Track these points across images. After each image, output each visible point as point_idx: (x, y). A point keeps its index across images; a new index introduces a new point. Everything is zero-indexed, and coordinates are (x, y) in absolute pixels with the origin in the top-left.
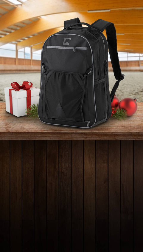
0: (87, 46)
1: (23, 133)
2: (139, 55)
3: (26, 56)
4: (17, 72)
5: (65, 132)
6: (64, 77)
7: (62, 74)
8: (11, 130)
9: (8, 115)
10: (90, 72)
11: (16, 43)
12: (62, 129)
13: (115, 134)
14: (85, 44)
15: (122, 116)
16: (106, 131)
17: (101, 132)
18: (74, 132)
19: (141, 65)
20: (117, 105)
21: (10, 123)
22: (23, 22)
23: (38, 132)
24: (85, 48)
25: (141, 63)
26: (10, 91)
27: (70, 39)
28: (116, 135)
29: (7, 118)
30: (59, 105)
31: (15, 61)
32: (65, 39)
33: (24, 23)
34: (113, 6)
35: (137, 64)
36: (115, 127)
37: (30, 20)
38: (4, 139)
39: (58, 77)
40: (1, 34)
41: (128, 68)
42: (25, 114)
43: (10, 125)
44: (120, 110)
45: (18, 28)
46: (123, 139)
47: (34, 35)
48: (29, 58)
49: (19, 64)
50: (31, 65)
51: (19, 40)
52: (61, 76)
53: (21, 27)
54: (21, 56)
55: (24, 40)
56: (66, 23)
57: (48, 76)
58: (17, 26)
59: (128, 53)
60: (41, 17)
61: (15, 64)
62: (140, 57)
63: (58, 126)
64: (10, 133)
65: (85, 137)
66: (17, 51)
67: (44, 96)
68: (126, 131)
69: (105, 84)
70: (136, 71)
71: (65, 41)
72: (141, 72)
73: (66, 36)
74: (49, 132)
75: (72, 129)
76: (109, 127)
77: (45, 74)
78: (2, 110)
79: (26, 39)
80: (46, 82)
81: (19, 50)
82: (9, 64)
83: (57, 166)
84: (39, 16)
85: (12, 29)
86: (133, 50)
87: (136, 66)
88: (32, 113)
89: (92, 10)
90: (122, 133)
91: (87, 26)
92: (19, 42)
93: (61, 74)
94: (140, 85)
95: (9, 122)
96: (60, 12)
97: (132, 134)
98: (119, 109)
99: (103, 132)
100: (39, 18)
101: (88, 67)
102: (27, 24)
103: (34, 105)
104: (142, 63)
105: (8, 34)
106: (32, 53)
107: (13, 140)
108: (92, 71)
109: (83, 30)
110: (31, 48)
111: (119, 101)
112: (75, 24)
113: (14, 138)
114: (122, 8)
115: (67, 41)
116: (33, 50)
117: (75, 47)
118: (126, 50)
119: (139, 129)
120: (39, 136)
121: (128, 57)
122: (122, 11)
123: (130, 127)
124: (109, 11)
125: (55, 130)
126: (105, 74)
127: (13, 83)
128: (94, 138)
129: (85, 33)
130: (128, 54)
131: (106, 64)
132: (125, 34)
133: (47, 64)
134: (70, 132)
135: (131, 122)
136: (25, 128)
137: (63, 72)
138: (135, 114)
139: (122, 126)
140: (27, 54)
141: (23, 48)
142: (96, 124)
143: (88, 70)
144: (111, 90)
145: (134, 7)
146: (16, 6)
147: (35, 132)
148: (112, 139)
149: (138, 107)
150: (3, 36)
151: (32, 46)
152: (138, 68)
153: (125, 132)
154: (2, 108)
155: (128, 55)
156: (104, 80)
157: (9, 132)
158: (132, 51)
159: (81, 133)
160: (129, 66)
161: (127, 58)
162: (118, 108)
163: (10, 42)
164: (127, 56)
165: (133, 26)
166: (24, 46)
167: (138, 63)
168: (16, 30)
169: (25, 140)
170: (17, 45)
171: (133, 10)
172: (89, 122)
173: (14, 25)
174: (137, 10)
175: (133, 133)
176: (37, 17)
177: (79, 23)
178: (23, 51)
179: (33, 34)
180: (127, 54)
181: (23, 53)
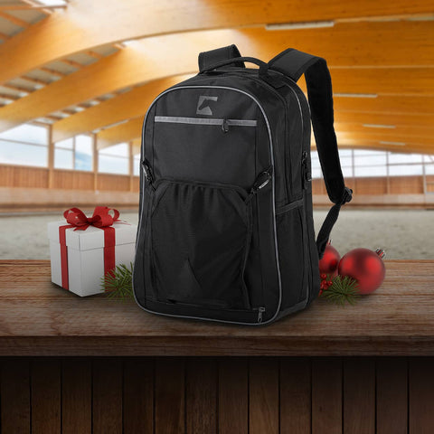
0: (258, 117)
1: (95, 337)
2: (423, 159)
3: (77, 161)
4: (50, 210)
5: (202, 335)
6: (200, 194)
7: (193, 187)
8: (64, 330)
9: (58, 292)
10: (266, 183)
11: (50, 121)
12: (196, 328)
13: (328, 341)
14: (251, 111)
15: (346, 295)
16: (306, 334)
17: (293, 334)
18: (225, 334)
19: (428, 190)
20: (335, 266)
21: (61, 313)
22: (69, 60)
23: (133, 334)
24: (253, 123)
25: (428, 184)
26: (62, 230)
27: (215, 99)
28: (332, 342)
29: (52, 298)
30: (186, 266)
31: (46, 176)
32: (202, 99)
33: (71, 62)
34: (344, 12)
35: (416, 185)
36: (328, 323)
37: (90, 52)
38: (46, 354)
39: (182, 194)
40: (4, 96)
41: (388, 199)
42: (99, 289)
43: (62, 316)
44: (343, 278)
45: (56, 78)
46: (350, 354)
47: (102, 100)
48: (89, 168)
49: (59, 185)
50: (93, 188)
51: (58, 114)
52: (191, 193)
53: (64, 74)
54: (63, 162)
55: (73, 112)
56: (203, 58)
57: (158, 193)
58: (53, 71)
59: (389, 153)
60: (126, 43)
61: (47, 186)
62: (423, 164)
63: (185, 320)
64: (63, 337)
65: (252, 347)
66: (51, 147)
67: (149, 245)
68: (357, 331)
69: (304, 213)
70: (413, 206)
71: (200, 103)
72: (428, 210)
73: (204, 92)
74: (161, 334)
75: (218, 328)
76: (313, 324)
77: (151, 187)
78: (41, 278)
79: (80, 109)
80: (154, 208)
81: (57, 145)
82: (27, 186)
83: (181, 423)
84: (120, 42)
85: (36, 80)
86: (402, 144)
87: (412, 192)
88: (117, 288)
89: (280, 24)
90: (347, 337)
91: (258, 67)
92: (59, 119)
93: (190, 188)
94: (424, 250)
95: (61, 309)
96: (181, 28)
97: (371, 341)
98: (339, 278)
99: (299, 335)
100: (118, 46)
101: (260, 169)
102: (83, 67)
103: (124, 267)
104: (432, 184)
105: (24, 94)
106: (96, 153)
107: (69, 354)
108: (271, 180)
109: (249, 76)
110: (95, 137)
111: (339, 256)
112: (228, 61)
113: (71, 351)
114: (369, 16)
115: (206, 103)
116: (100, 143)
117: (226, 118)
118: (382, 142)
119: (391, 328)
120: (137, 344)
121: (388, 165)
122: (371, 26)
123: (368, 321)
124: (331, 25)
125: (178, 331)
126: (303, 188)
127: (70, 212)
128: (276, 351)
129: (253, 84)
130: (387, 155)
131: (305, 162)
132: (379, 97)
133: (155, 163)
134: (214, 334)
135: (371, 311)
136: (99, 324)
137: (197, 182)
138: (379, 290)
139: (348, 321)
140: (83, 157)
141: (68, 138)
142: (281, 316)
143: (260, 178)
144: (317, 228)
145: (405, 13)
146: (47, 11)
147: (126, 334)
148: (321, 353)
149: (387, 271)
150: (9, 102)
151: (97, 131)
152: (418, 198)
153: (354, 334)
154: (43, 274)
155: (387, 159)
156: (301, 202)
157: (60, 334)
158: (400, 146)
159: (243, 339)
160: (391, 192)
161: (385, 168)
162: (336, 275)
163: (31, 118)
164: (385, 162)
165: (403, 70)
166: (74, 132)
167: (418, 183)
168: (47, 83)
169: (101, 354)
170: (50, 128)
171: (403, 22)
172: (262, 310)
173: (44, 69)
174: (417, 23)
175: (375, 337)
176: (113, 43)
177: (237, 59)
178: (70, 146)
179: (100, 94)
180: (385, 157)
181: (70, 153)
